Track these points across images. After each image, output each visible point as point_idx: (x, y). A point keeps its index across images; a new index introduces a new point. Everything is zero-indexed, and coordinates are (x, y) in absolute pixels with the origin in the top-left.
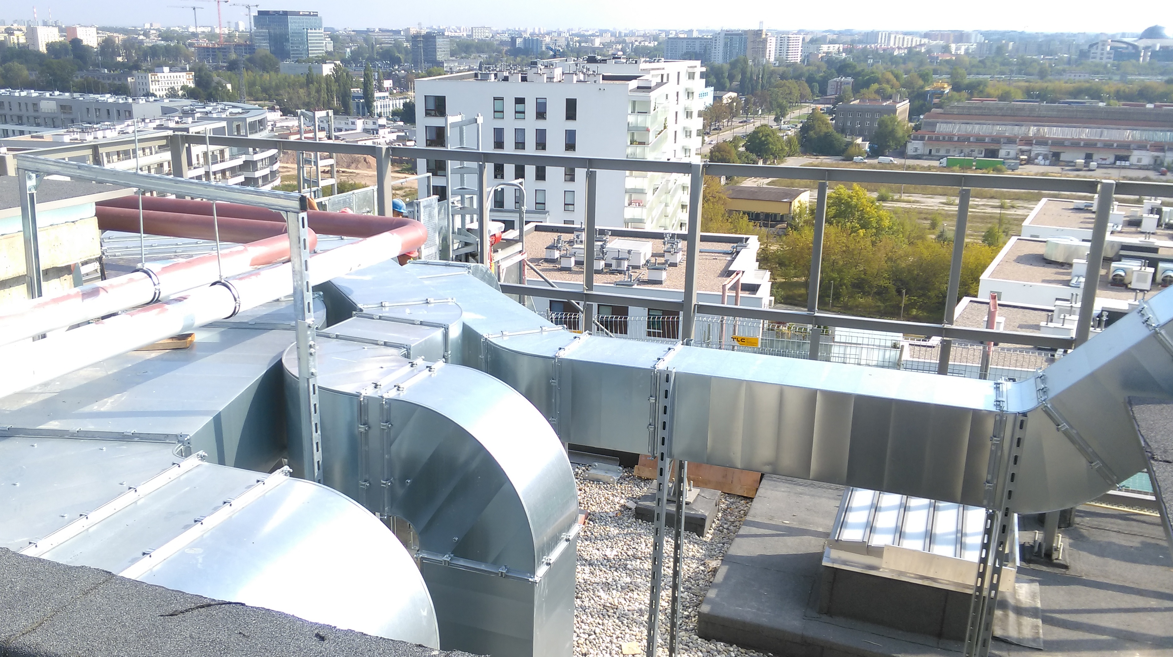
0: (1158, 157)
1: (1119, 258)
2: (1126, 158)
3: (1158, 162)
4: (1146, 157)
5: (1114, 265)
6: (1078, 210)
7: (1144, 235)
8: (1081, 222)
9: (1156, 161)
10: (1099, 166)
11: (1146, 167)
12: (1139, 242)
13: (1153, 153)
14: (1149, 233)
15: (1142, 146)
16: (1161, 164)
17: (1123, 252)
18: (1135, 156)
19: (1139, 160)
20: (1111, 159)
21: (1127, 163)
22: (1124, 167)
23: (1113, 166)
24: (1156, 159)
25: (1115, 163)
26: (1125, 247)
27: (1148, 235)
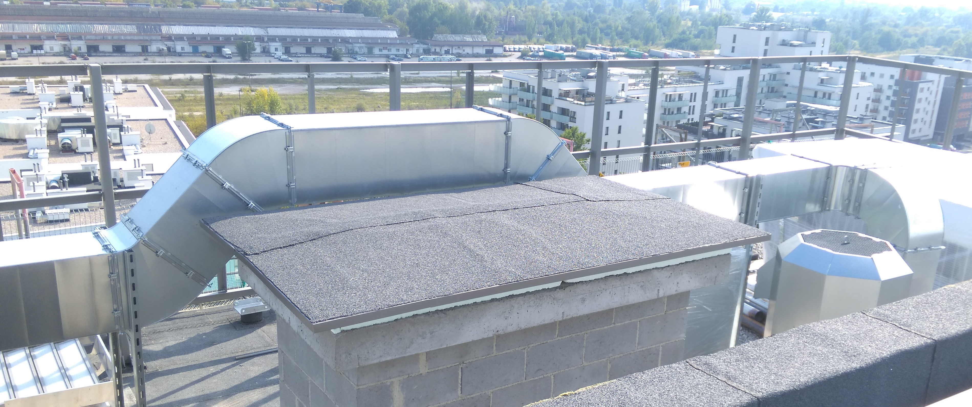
0: (66, 45)
1: (63, 130)
2: (40, 47)
3: (67, 49)
4: (57, 46)
5: (60, 135)
6: (15, 93)
7: (76, 109)
8: (21, 104)
9: (64, 48)
10: (20, 55)
11: (58, 54)
12: (74, 115)
13: (60, 42)
14: (79, 107)
15: (51, 37)
16: (70, 50)
17: (64, 125)
18: (48, 45)
19: (52, 48)
20: (28, 49)
21: (42, 52)
22: (41, 55)
23: (31, 54)
24: (64, 47)
25: (32, 52)
26: (64, 120)
27: (79, 109)
